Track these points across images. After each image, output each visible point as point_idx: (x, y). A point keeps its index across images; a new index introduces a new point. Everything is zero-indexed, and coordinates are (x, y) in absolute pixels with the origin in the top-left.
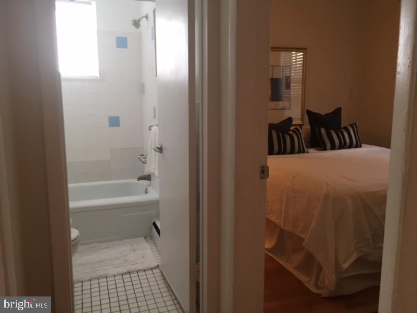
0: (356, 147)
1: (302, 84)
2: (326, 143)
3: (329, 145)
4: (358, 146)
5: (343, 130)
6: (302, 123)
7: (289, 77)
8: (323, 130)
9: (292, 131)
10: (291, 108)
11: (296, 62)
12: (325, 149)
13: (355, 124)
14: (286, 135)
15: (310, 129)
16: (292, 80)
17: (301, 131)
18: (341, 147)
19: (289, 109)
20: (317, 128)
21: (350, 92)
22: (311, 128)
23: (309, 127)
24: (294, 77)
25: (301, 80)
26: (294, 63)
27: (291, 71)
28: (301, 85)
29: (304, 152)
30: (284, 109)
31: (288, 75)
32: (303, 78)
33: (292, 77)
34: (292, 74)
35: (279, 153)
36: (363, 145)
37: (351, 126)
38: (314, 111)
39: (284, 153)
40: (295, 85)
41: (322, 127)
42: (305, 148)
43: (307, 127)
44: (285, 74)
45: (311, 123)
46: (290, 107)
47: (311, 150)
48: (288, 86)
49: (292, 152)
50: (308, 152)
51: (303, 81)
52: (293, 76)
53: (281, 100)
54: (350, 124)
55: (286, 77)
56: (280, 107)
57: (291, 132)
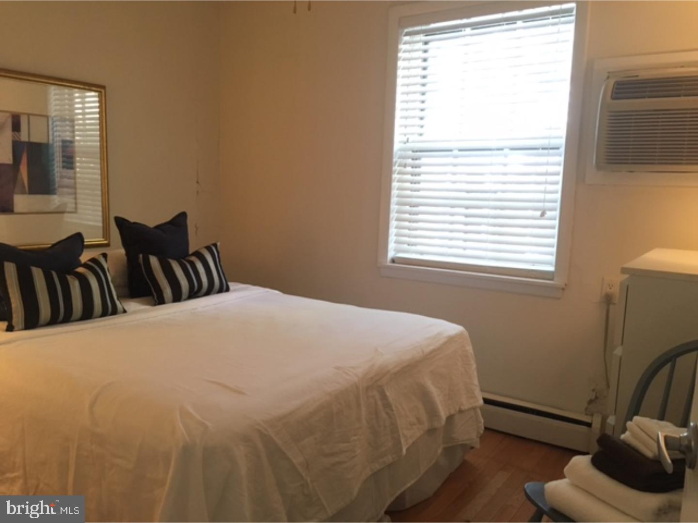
0: (220, 291)
1: (102, 159)
2: (162, 287)
3: (168, 292)
4: (224, 289)
5: (193, 258)
6: (106, 242)
7: (71, 142)
8: (154, 261)
9: (85, 266)
10: (79, 211)
11: (84, 114)
12: (161, 301)
13: (215, 245)
14: (69, 278)
15: (125, 258)
16: (77, 149)
17: (106, 266)
18: (194, 294)
19: (75, 212)
20: (141, 256)
21: (198, 182)
22: (127, 254)
23: (122, 251)
24: (82, 143)
25: (98, 150)
26: (80, 117)
27: (73, 131)
28: (98, 161)
29: (115, 312)
30: (63, 212)
31: (68, 139)
32: (101, 147)
33: (76, 144)
34: (77, 138)
35: (54, 321)
36: (232, 285)
37: (209, 248)
38: (132, 219)
39: (67, 319)
40: (84, 159)
41: (153, 254)
42: (117, 302)
43: (118, 251)
44: (59, 136)
45: (125, 243)
46: (76, 208)
47: (132, 306)
48: (69, 161)
49: (87, 314)
50: (125, 311)
51: (101, 152)
52: (79, 141)
53: (55, 194)
54: (205, 245)
55: (64, 141)
56: (52, 208)
57: (80, 270)
